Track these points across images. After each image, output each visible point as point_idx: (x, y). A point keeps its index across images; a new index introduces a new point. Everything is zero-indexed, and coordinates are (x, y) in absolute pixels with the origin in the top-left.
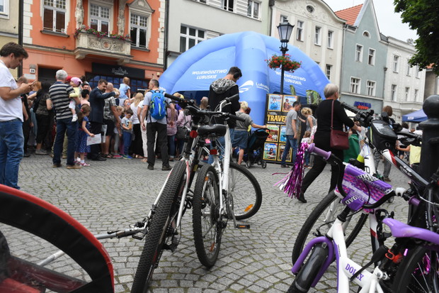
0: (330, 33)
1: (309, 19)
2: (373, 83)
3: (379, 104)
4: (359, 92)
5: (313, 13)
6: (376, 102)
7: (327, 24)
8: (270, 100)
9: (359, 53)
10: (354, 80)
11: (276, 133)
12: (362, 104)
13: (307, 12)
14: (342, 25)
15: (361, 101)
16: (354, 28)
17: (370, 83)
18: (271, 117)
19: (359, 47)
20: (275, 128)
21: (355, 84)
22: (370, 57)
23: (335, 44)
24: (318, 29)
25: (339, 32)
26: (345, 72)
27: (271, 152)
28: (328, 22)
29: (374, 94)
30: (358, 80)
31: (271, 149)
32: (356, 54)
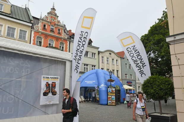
0: (117, 60)
1: (110, 57)
2: (132, 75)
3: (134, 81)
4: (128, 78)
5: (111, 55)
6: (133, 81)
7: (116, 58)
8: (108, 90)
9: (126, 66)
10: (126, 74)
11: (111, 98)
12: (129, 82)
13: (109, 55)
14: (120, 58)
15: (129, 81)
16: (124, 58)
17: (131, 75)
18: (109, 94)
19: (126, 64)
20: (110, 96)
21: (126, 75)
22: (130, 67)
23: (119, 63)
24: (113, 60)
25: (119, 60)
26: (122, 72)
27: (110, 103)
28: (116, 57)
29: (133, 78)
30: (127, 74)
31: (110, 102)
32: (125, 66)
